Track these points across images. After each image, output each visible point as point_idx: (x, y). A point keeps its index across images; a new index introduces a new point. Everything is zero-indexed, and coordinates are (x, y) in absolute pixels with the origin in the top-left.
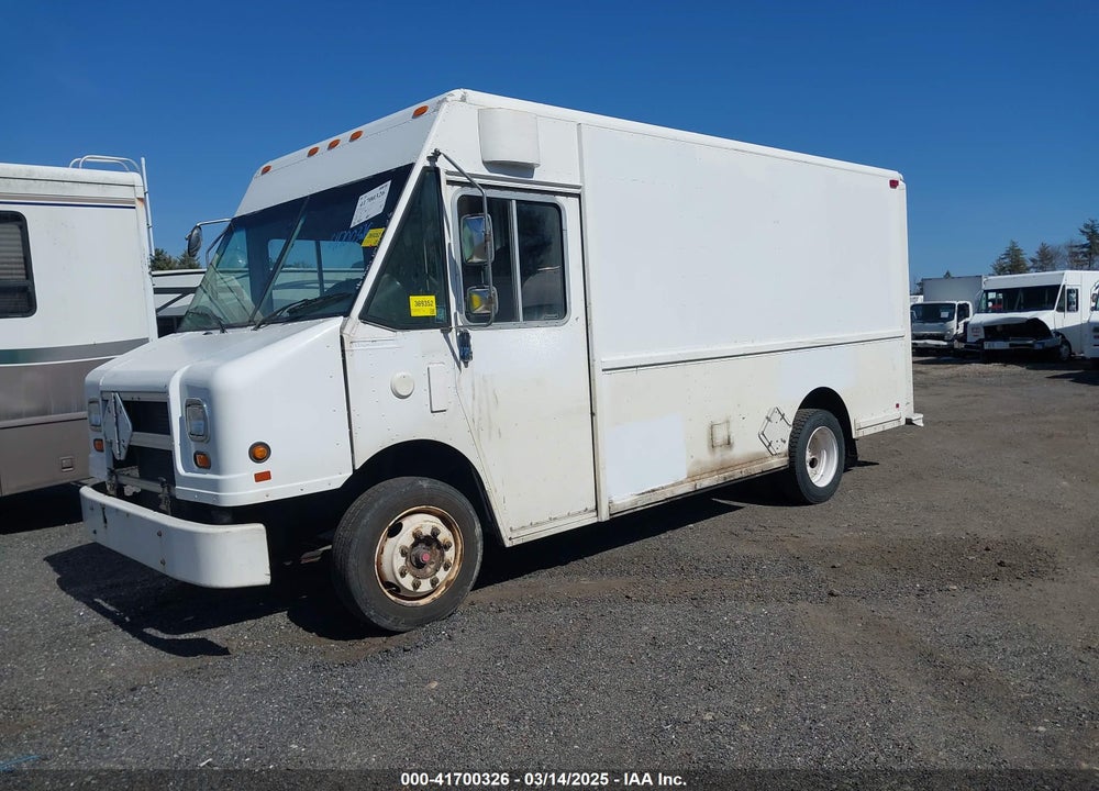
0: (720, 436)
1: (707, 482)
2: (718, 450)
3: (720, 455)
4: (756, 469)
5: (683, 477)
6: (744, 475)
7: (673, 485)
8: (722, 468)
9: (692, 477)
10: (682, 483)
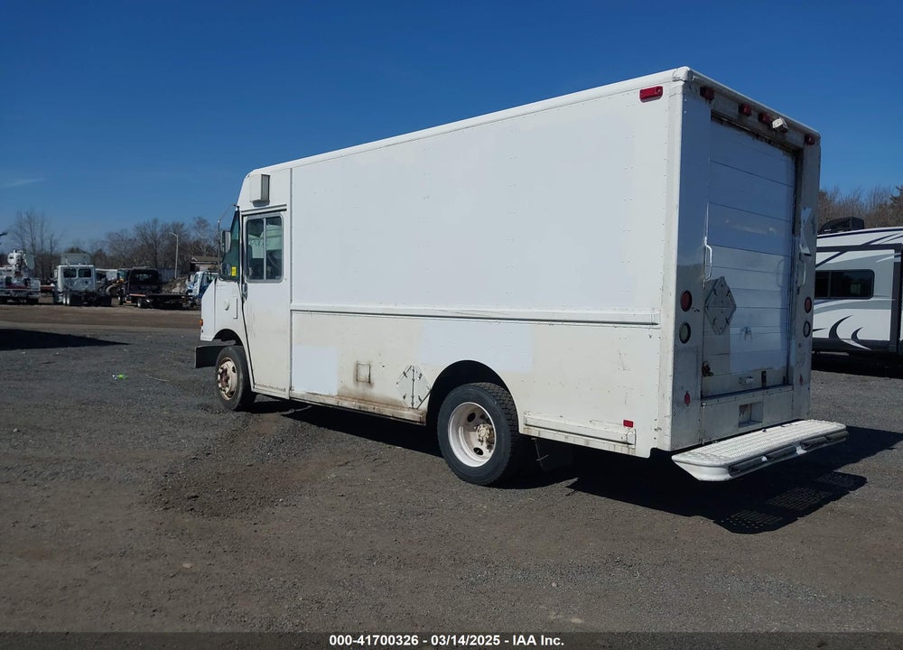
0: (364, 373)
1: (346, 404)
2: (360, 384)
3: (361, 389)
4: (388, 412)
5: (335, 393)
6: (376, 411)
7: (328, 396)
8: (362, 400)
9: (340, 396)
10: (333, 397)
